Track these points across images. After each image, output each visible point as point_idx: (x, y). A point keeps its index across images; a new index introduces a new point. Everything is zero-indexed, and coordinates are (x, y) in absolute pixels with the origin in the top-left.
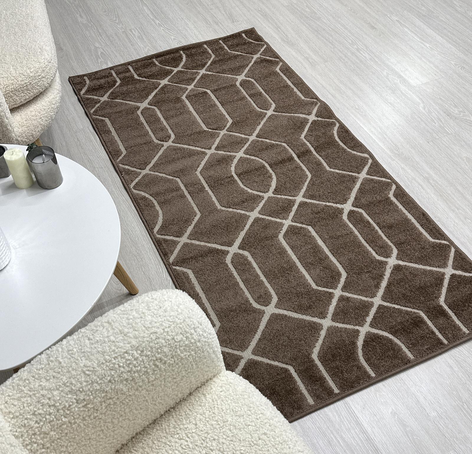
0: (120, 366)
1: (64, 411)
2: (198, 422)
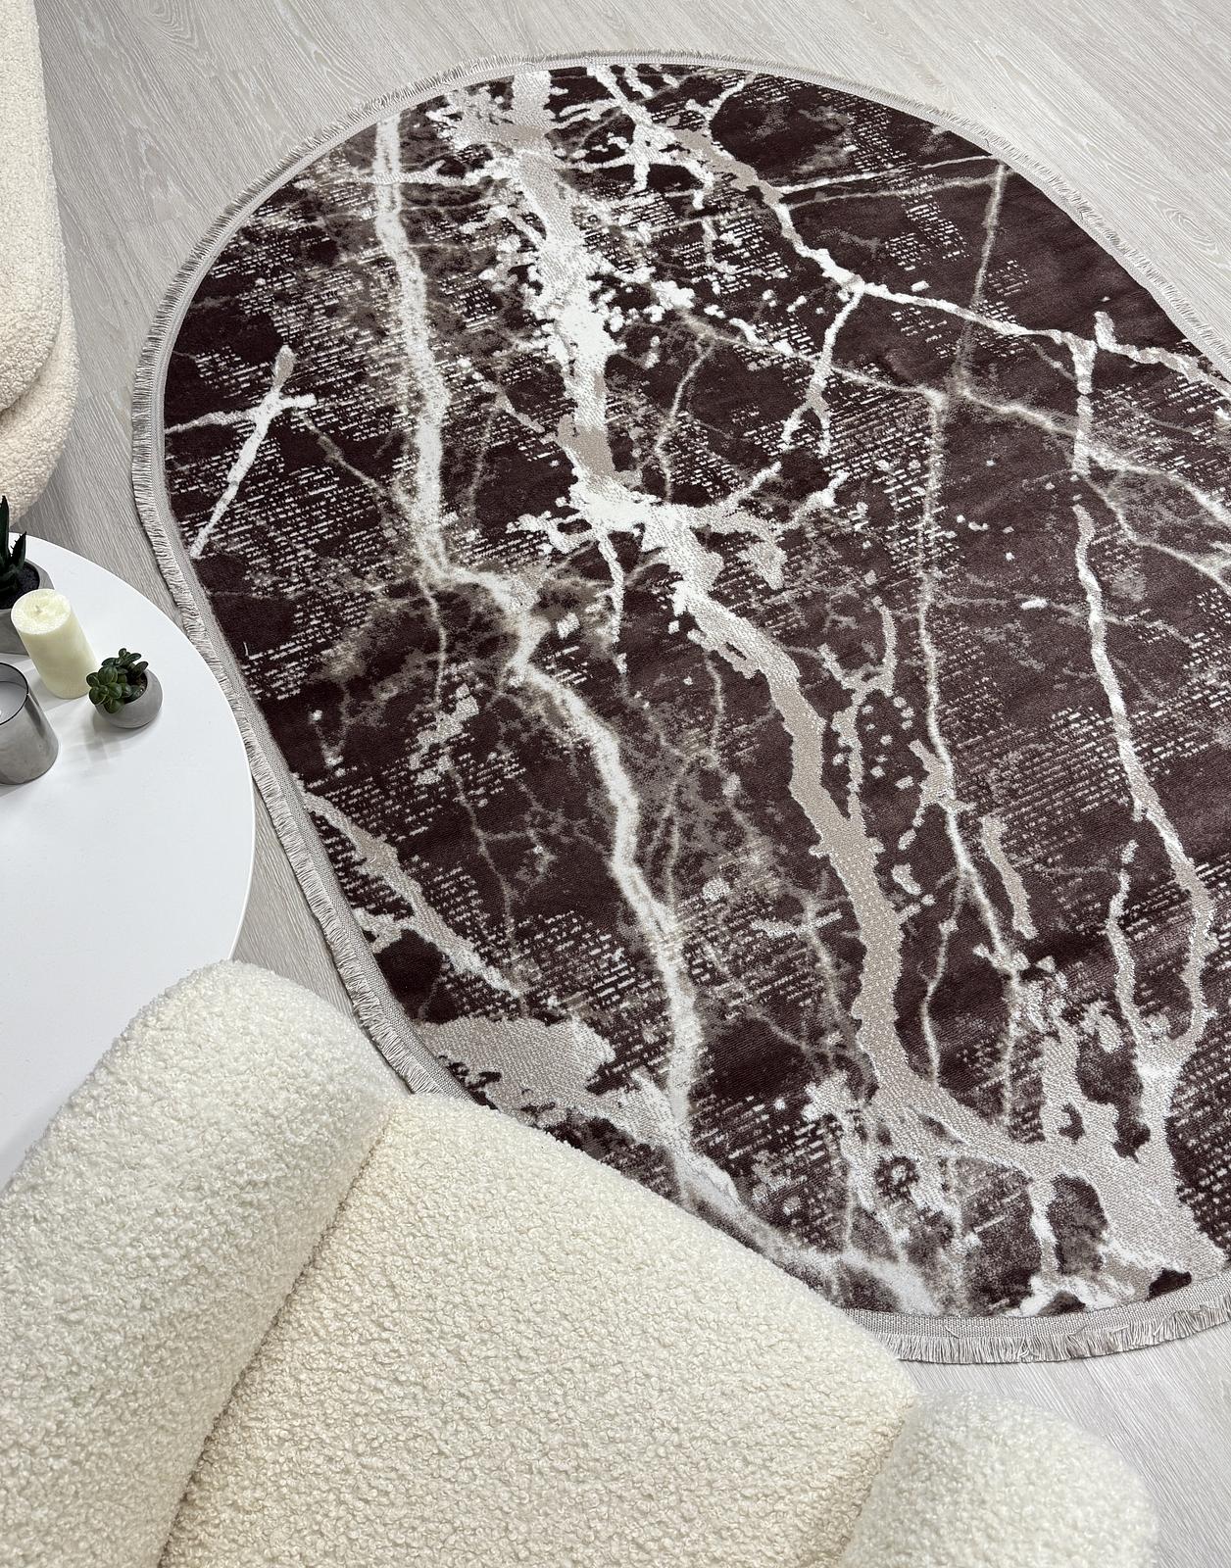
0: (154, 1259)
1: (50, 1444)
2: (395, 1278)
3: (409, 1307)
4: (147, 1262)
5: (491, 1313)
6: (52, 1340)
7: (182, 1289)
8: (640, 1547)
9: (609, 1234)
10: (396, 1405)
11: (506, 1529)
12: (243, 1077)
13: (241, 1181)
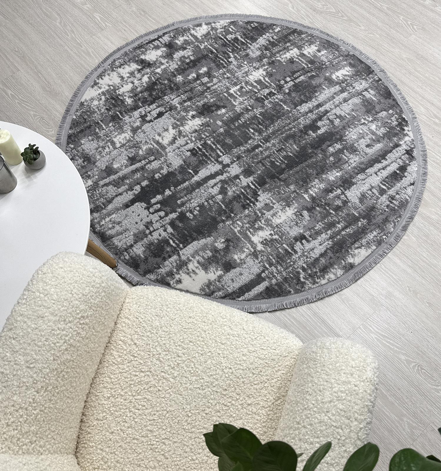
3: (141, 349)
4: (53, 345)
5: (168, 346)
6: (26, 374)
7: (66, 352)
8: (225, 405)
9: (201, 315)
10: (142, 379)
11: (183, 408)
12: (73, 285)
13: (78, 316)
